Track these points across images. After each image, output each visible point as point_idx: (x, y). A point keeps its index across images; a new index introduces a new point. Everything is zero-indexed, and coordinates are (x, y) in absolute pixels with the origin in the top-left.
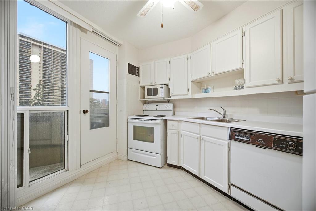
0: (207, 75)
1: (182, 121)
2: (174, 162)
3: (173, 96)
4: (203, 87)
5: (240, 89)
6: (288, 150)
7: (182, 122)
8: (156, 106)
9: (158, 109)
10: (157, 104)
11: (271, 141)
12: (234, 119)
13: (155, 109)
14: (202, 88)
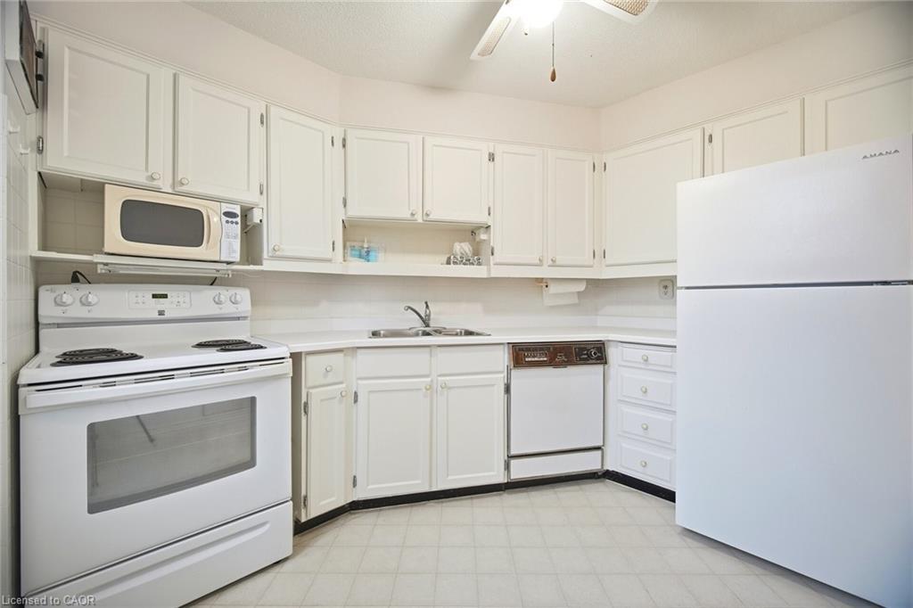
0: (409, 216)
1: (358, 348)
2: (333, 499)
3: (274, 258)
4: (353, 244)
5: (465, 264)
6: (591, 361)
7: (359, 351)
8: (155, 296)
9: (167, 315)
10: (160, 289)
11: (572, 353)
12: (447, 327)
13: (155, 316)
14: (348, 244)
